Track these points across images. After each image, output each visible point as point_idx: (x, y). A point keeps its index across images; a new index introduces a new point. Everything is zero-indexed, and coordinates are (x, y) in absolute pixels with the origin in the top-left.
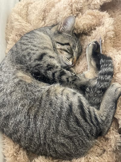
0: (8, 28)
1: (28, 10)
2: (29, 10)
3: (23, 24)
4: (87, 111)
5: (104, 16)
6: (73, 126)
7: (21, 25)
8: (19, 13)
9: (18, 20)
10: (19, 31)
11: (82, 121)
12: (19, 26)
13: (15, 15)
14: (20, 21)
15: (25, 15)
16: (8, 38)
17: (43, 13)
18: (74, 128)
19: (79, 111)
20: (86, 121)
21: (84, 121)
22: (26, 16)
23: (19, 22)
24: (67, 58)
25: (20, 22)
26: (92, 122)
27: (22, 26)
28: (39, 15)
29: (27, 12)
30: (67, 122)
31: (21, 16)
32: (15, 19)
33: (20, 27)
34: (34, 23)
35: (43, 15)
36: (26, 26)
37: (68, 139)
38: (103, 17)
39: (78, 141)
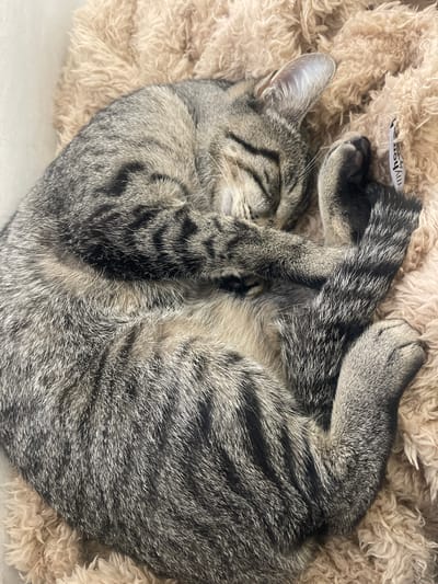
0: (64, 83)
1: (133, 12)
2: (138, 11)
3: (108, 69)
4: (272, 437)
5: (426, 28)
6: (211, 486)
7: (101, 72)
8: (101, 25)
9: (95, 56)
10: (96, 95)
11: (250, 473)
12: (94, 76)
13: (84, 36)
14: (99, 57)
15: (121, 30)
16: (61, 121)
17: (182, 25)
18: (217, 495)
19: (239, 431)
20: (269, 473)
21: (260, 474)
22: (125, 35)
23: (95, 61)
24: (250, 208)
25: (100, 63)
26: (294, 482)
27: (106, 78)
28: (169, 34)
29: (131, 18)
30: (188, 469)
31: (105, 39)
32: (83, 50)
33: (99, 82)
34: (149, 66)
35: (184, 32)
36: (121, 77)
37: (195, 532)
38: (423, 30)
39: (232, 544)
